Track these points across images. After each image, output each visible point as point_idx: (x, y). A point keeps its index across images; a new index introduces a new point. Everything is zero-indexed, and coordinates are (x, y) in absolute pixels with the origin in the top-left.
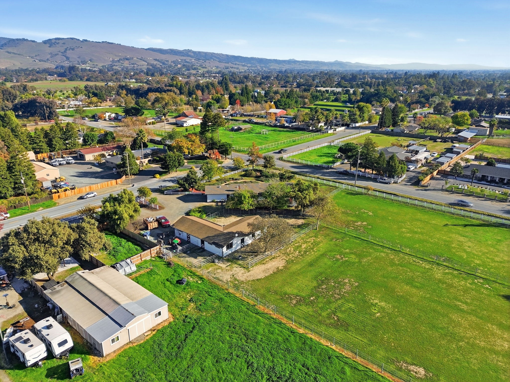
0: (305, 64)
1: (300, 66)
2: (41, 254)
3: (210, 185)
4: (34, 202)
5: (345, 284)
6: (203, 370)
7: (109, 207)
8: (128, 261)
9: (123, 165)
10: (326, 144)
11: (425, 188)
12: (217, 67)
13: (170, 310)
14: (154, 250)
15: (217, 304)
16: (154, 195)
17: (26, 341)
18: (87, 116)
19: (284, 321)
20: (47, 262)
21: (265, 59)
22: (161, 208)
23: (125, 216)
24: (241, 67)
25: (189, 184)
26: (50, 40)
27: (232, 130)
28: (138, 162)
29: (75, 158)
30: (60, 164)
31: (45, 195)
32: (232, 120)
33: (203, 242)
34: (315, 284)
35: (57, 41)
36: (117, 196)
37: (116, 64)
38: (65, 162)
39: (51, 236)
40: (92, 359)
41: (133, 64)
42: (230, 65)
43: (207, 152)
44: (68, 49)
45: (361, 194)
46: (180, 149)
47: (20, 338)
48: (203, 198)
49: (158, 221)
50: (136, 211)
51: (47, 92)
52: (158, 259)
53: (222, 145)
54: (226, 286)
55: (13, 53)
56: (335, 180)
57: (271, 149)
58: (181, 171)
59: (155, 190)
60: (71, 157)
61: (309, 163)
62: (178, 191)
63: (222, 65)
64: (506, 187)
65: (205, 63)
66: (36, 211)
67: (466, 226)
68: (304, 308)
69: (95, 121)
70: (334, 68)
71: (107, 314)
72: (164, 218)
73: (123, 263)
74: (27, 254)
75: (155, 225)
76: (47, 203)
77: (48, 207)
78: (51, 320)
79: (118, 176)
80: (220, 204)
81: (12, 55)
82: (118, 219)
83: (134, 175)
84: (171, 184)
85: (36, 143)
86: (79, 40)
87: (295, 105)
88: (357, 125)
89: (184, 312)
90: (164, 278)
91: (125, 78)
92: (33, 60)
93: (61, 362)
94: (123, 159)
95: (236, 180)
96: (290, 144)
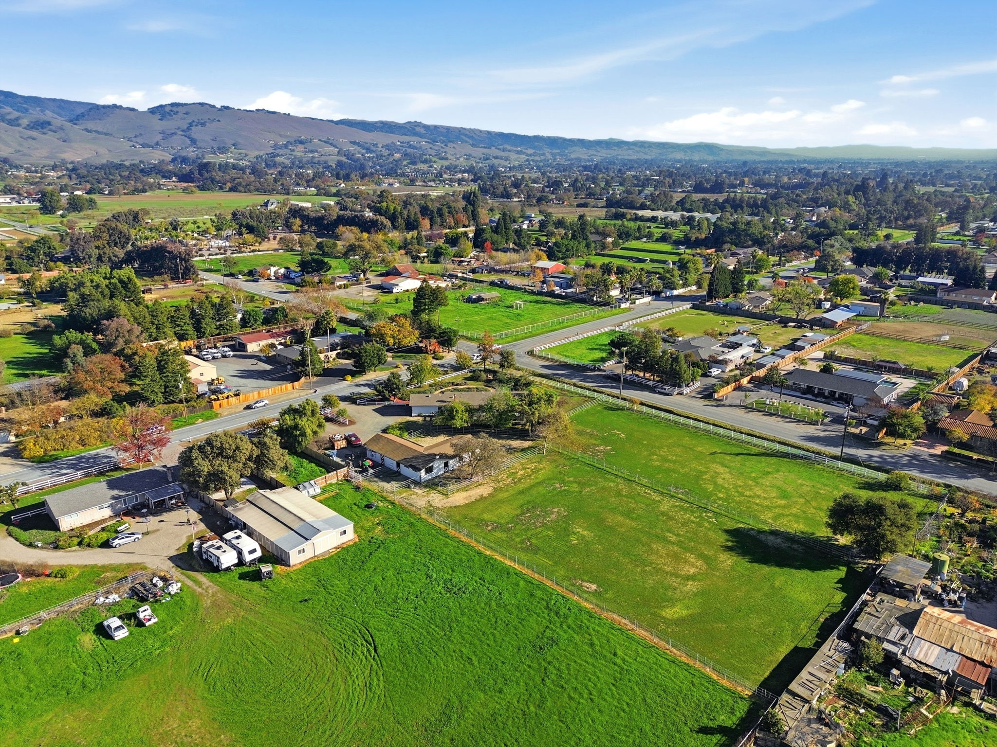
0: (638, 149)
1: (630, 152)
2: (225, 468)
3: (419, 393)
4: (191, 412)
5: (552, 513)
6: (383, 579)
7: (289, 420)
8: (312, 482)
9: (302, 363)
10: (608, 329)
11: (719, 403)
12: (469, 157)
13: (355, 532)
14: (342, 472)
15: (407, 527)
16: (343, 405)
17: (219, 548)
18: (240, 272)
19: (474, 544)
20: (231, 478)
21: (561, 138)
22: (352, 423)
23: (308, 431)
24: (513, 156)
25: (390, 392)
26: (161, 106)
27: (469, 300)
28: (322, 356)
29: (233, 348)
30: (214, 358)
31: (204, 403)
32: (472, 280)
33: (398, 465)
34: (519, 511)
35: (175, 109)
36: (298, 407)
37: (281, 152)
38: (219, 355)
39: (235, 451)
40: (279, 568)
41: (311, 152)
42: (494, 151)
43: (421, 342)
44: (194, 124)
45: (622, 409)
46: (382, 337)
47: (213, 546)
48: (407, 410)
49: (347, 438)
50: (320, 426)
51: (171, 224)
52: (345, 483)
53: (443, 333)
54: (419, 512)
55: (95, 131)
56: (596, 388)
57: (520, 337)
58: (382, 370)
59: (344, 399)
60: (228, 346)
61: (569, 361)
62: (375, 400)
63: (479, 152)
64: (835, 403)
65: (447, 149)
66: (194, 423)
67: (738, 455)
68: (498, 534)
69: (253, 281)
70: (696, 157)
71: (292, 529)
72: (354, 435)
73: (306, 484)
74: (211, 469)
75: (343, 444)
76: (207, 413)
77: (208, 419)
78: (239, 532)
79: (295, 378)
80: (428, 419)
81: (94, 135)
82: (299, 435)
83: (315, 375)
84: (367, 390)
85: (178, 326)
86: (214, 106)
87: (585, 250)
88: (675, 292)
89: (370, 534)
90: (351, 502)
91: (298, 185)
92: (131, 144)
93: (253, 568)
94: (302, 353)
95: (457, 385)
96: (554, 328)
